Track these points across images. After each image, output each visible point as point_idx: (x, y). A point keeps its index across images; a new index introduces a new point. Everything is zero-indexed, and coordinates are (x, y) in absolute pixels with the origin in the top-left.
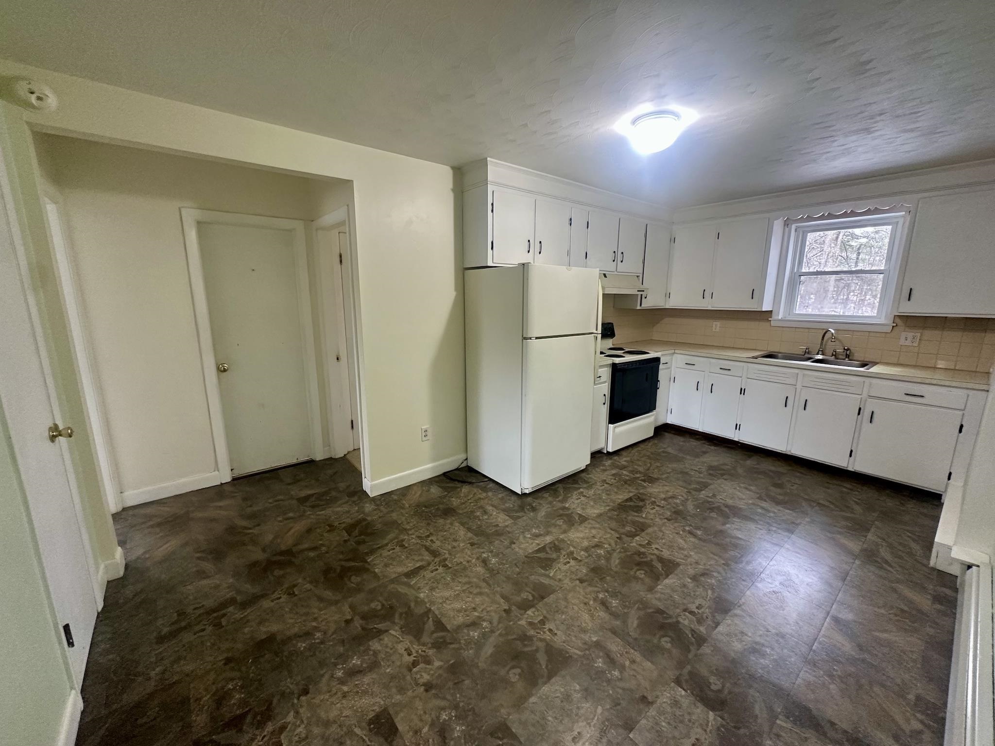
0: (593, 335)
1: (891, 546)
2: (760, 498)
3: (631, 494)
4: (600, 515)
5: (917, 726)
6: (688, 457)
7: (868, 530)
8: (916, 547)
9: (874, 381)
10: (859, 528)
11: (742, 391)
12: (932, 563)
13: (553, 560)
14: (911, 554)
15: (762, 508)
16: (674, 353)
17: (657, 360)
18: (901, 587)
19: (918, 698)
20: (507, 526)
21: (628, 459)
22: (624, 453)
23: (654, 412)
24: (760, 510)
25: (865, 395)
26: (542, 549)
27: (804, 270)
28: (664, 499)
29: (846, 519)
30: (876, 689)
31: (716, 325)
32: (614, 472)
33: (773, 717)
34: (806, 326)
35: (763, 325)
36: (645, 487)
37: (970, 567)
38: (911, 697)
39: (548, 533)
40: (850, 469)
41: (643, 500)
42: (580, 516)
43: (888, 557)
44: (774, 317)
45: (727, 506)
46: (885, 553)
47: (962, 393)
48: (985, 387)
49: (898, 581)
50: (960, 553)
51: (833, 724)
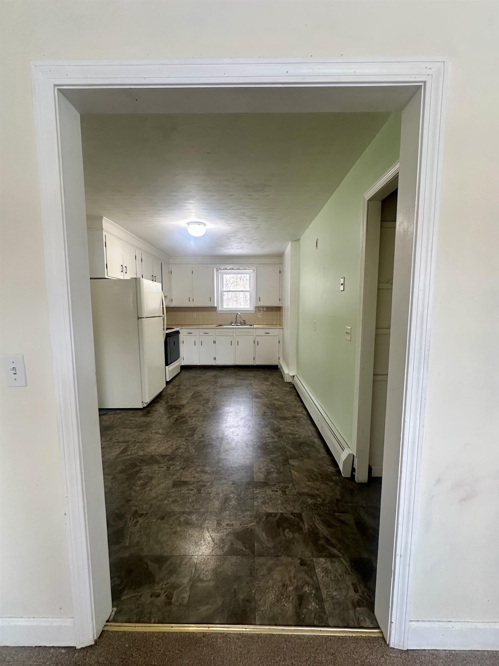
0: (162, 317)
1: (275, 381)
2: (236, 380)
3: (193, 393)
4: (188, 402)
5: (302, 410)
6: (201, 375)
7: (268, 379)
8: (280, 379)
9: (257, 330)
10: (266, 379)
11: (214, 342)
12: (286, 381)
13: (186, 421)
14: (280, 381)
15: (240, 382)
16: (182, 329)
17: (178, 332)
18: (283, 388)
19: (299, 405)
20: (150, 420)
21: (178, 382)
22: (174, 381)
23: (180, 358)
24: (239, 383)
25: (255, 335)
26: (177, 420)
27: (224, 290)
28: (207, 390)
29: (262, 378)
30: (292, 408)
31: (194, 315)
32: (177, 388)
33: (278, 422)
34: (230, 313)
35: (214, 313)
36: (196, 389)
37: (294, 376)
38: (298, 406)
39: (173, 415)
40: (255, 365)
41: (199, 393)
42: (180, 405)
43: (277, 383)
44: (218, 309)
45: (230, 385)
46: (275, 383)
47: (277, 330)
48: (282, 328)
49: (283, 387)
50: (291, 374)
51: (289, 417)
